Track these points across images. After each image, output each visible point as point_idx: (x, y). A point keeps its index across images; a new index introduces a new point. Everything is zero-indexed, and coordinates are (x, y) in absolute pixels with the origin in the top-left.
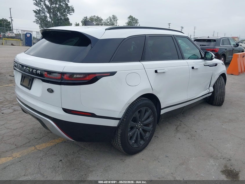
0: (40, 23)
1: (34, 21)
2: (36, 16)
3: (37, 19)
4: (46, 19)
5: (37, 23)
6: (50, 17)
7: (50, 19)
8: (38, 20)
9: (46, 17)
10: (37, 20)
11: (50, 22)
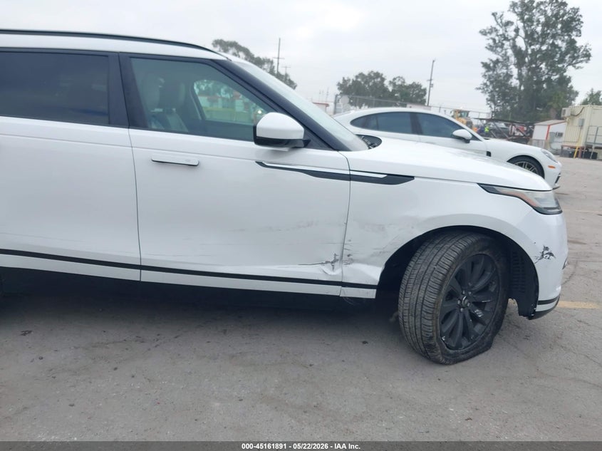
0: (492, 91)
1: (479, 86)
2: (485, 76)
3: (485, 82)
4: (508, 80)
5: (484, 92)
6: (520, 77)
7: (518, 81)
8: (488, 83)
9: (509, 76)
10: (485, 84)
11: (515, 88)
